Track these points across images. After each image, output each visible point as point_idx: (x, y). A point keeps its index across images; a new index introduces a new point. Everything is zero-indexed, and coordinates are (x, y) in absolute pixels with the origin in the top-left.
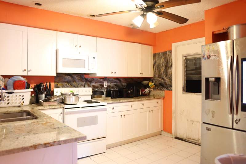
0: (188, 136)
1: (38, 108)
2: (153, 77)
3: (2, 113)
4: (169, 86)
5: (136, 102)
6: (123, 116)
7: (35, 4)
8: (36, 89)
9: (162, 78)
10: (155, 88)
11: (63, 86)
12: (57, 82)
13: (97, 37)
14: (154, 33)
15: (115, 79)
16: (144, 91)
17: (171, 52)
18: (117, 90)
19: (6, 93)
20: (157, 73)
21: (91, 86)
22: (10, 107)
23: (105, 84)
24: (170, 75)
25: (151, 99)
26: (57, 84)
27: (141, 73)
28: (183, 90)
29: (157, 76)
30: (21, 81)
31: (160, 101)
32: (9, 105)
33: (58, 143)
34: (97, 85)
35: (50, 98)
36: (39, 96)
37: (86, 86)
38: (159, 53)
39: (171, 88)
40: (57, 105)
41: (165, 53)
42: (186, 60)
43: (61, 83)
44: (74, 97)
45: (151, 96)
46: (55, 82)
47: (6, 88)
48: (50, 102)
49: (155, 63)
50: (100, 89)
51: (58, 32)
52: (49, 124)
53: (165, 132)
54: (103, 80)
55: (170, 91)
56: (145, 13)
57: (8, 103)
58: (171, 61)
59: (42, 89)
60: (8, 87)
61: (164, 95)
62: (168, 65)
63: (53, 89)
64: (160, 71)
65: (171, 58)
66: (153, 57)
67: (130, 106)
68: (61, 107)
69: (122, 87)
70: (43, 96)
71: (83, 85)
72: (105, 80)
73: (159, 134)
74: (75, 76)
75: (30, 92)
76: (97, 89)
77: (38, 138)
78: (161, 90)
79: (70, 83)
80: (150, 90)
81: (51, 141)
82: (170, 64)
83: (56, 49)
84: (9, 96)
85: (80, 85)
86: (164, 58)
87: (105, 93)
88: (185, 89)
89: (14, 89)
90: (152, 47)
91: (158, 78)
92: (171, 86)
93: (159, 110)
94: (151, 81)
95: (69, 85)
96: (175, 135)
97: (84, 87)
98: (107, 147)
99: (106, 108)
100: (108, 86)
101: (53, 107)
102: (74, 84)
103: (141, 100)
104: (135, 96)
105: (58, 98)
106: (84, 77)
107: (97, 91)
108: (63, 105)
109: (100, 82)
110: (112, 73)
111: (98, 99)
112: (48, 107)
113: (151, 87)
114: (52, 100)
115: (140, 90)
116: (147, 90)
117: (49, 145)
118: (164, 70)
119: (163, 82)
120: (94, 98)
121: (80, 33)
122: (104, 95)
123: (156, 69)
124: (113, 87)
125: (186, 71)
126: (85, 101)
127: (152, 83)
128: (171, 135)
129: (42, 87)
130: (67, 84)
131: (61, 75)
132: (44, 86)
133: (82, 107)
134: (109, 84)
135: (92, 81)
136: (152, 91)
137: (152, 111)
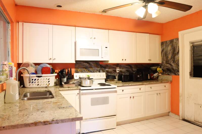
0: (195, 119)
1: (59, 89)
2: (161, 63)
3: (32, 92)
4: (176, 71)
5: (145, 85)
6: (132, 98)
7: (57, 6)
8: (60, 74)
9: (169, 64)
10: (163, 73)
11: (82, 72)
12: (77, 68)
13: (109, 29)
14: (162, 24)
15: (126, 65)
16: (153, 76)
17: (178, 39)
18: (128, 74)
19: (37, 76)
20: (165, 59)
21: (105, 71)
22: (39, 87)
23: (117, 70)
24: (177, 61)
25: (159, 83)
26: (77, 70)
27: (149, 60)
28: (191, 75)
29: (165, 62)
30: (47, 68)
31: (168, 85)
32: (39, 86)
33: (56, 122)
34: (110, 70)
35: (69, 81)
36: (62, 79)
37: (101, 71)
38: (167, 41)
39: (178, 73)
40: (75, 87)
41: (172, 41)
42: (193, 46)
43: (80, 69)
44: (88, 81)
45: (159, 80)
46: (75, 68)
47: (36, 73)
48: (69, 85)
49: (162, 51)
50: (113, 73)
51: (76, 27)
52: (58, 103)
53: (172, 114)
54: (116, 66)
55: (177, 76)
56: (146, 4)
57: (38, 85)
58: (178, 48)
59: (64, 74)
60: (38, 72)
61: (171, 79)
62: (175, 52)
63: (73, 74)
64: (167, 58)
65: (178, 45)
66: (161, 45)
67: (139, 89)
68: (78, 88)
69: (132, 72)
70: (65, 80)
71: (99, 70)
72: (117, 67)
73: (167, 115)
74: (91, 63)
75: (54, 76)
76: (110, 74)
77: (42, 116)
78: (169, 75)
79: (88, 69)
80: (158, 75)
81: (50, 120)
82: (177, 51)
83: (75, 41)
84: (38, 79)
85: (96, 70)
86: (171, 45)
87: (117, 77)
88: (192, 74)
89: (42, 74)
90: (160, 36)
91: (166, 64)
92: (178, 71)
93: (167, 93)
94: (159, 67)
95: (86, 70)
96: (182, 117)
97: (99, 72)
98: (117, 124)
99: (116, 91)
100: (120, 71)
101: (72, 89)
102: (91, 69)
103: (149, 84)
104: (143, 80)
105: (76, 81)
106: (99, 64)
107: (110, 75)
108: (80, 87)
109: (113, 68)
110: (123, 60)
111: (110, 82)
112: (67, 89)
113: (159, 72)
114: (71, 83)
115: (149, 75)
116: (155, 75)
117: (48, 123)
118: (172, 56)
119: (171, 67)
120: (107, 82)
121: (95, 27)
122: (116, 79)
123: (163, 56)
124: (124, 72)
125: (194, 56)
126: (99, 84)
127: (160, 69)
128: (178, 116)
129: (64, 72)
130: (85, 70)
131: (80, 62)
132: (66, 71)
133: (95, 89)
134: (121, 70)
135: (106, 67)
136: (160, 75)
137: (160, 94)
